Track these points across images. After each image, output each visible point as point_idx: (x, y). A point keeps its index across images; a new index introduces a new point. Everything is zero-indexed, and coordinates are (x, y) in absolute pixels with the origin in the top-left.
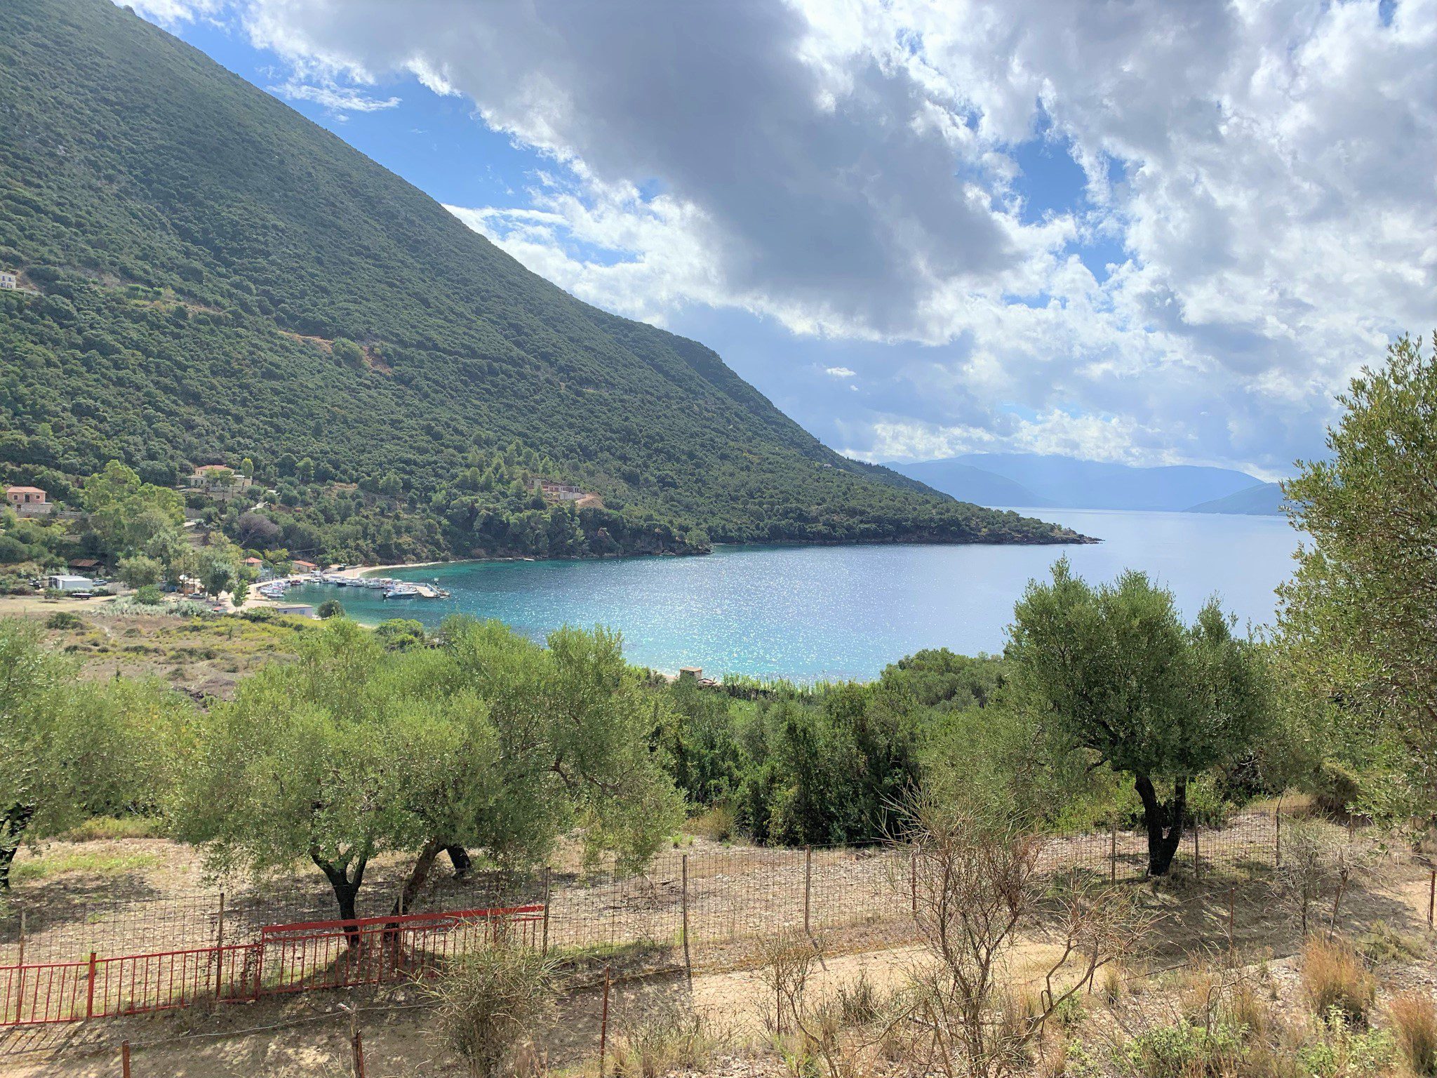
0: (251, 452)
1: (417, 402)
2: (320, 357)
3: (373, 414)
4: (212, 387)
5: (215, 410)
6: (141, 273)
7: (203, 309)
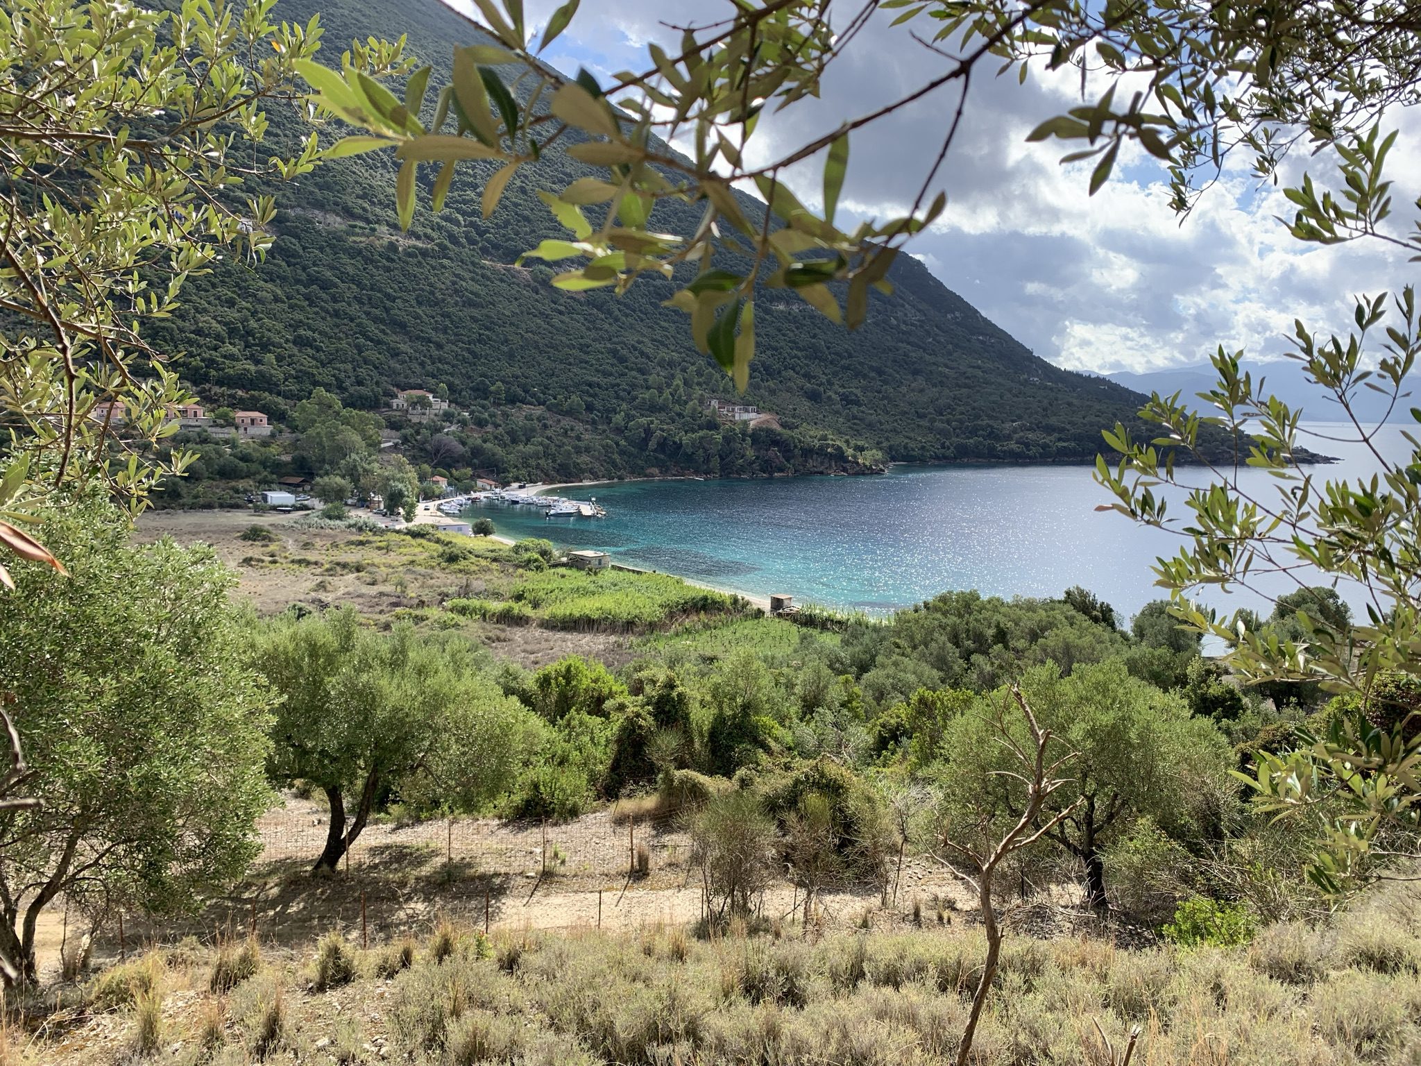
0: (449, 377)
1: (606, 326)
2: (518, 285)
3: (564, 339)
4: (417, 317)
5: (418, 338)
6: (360, 211)
7: (413, 242)
